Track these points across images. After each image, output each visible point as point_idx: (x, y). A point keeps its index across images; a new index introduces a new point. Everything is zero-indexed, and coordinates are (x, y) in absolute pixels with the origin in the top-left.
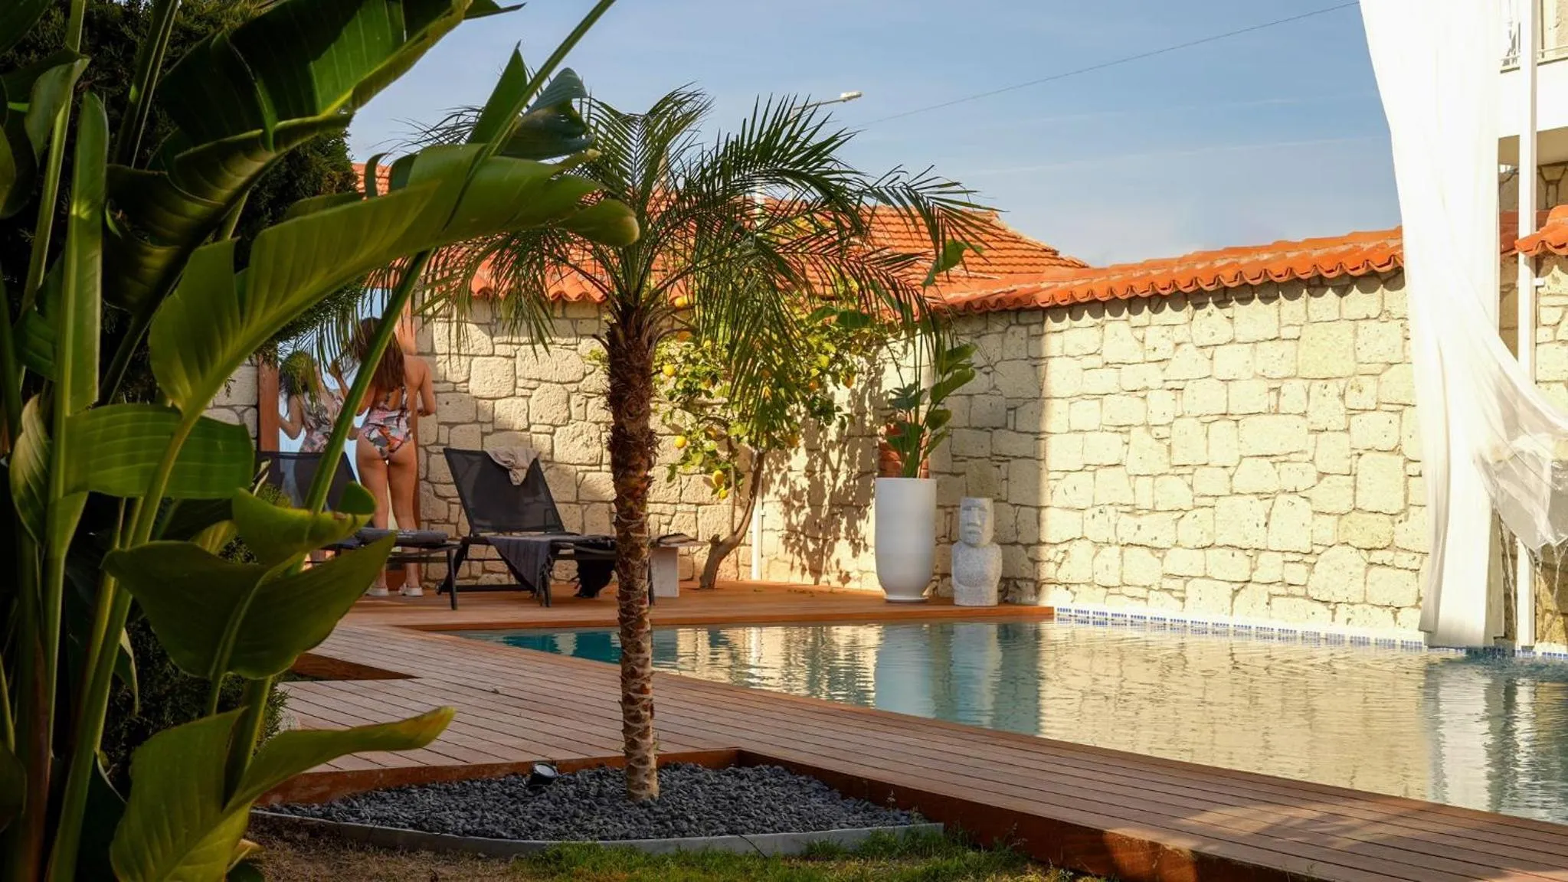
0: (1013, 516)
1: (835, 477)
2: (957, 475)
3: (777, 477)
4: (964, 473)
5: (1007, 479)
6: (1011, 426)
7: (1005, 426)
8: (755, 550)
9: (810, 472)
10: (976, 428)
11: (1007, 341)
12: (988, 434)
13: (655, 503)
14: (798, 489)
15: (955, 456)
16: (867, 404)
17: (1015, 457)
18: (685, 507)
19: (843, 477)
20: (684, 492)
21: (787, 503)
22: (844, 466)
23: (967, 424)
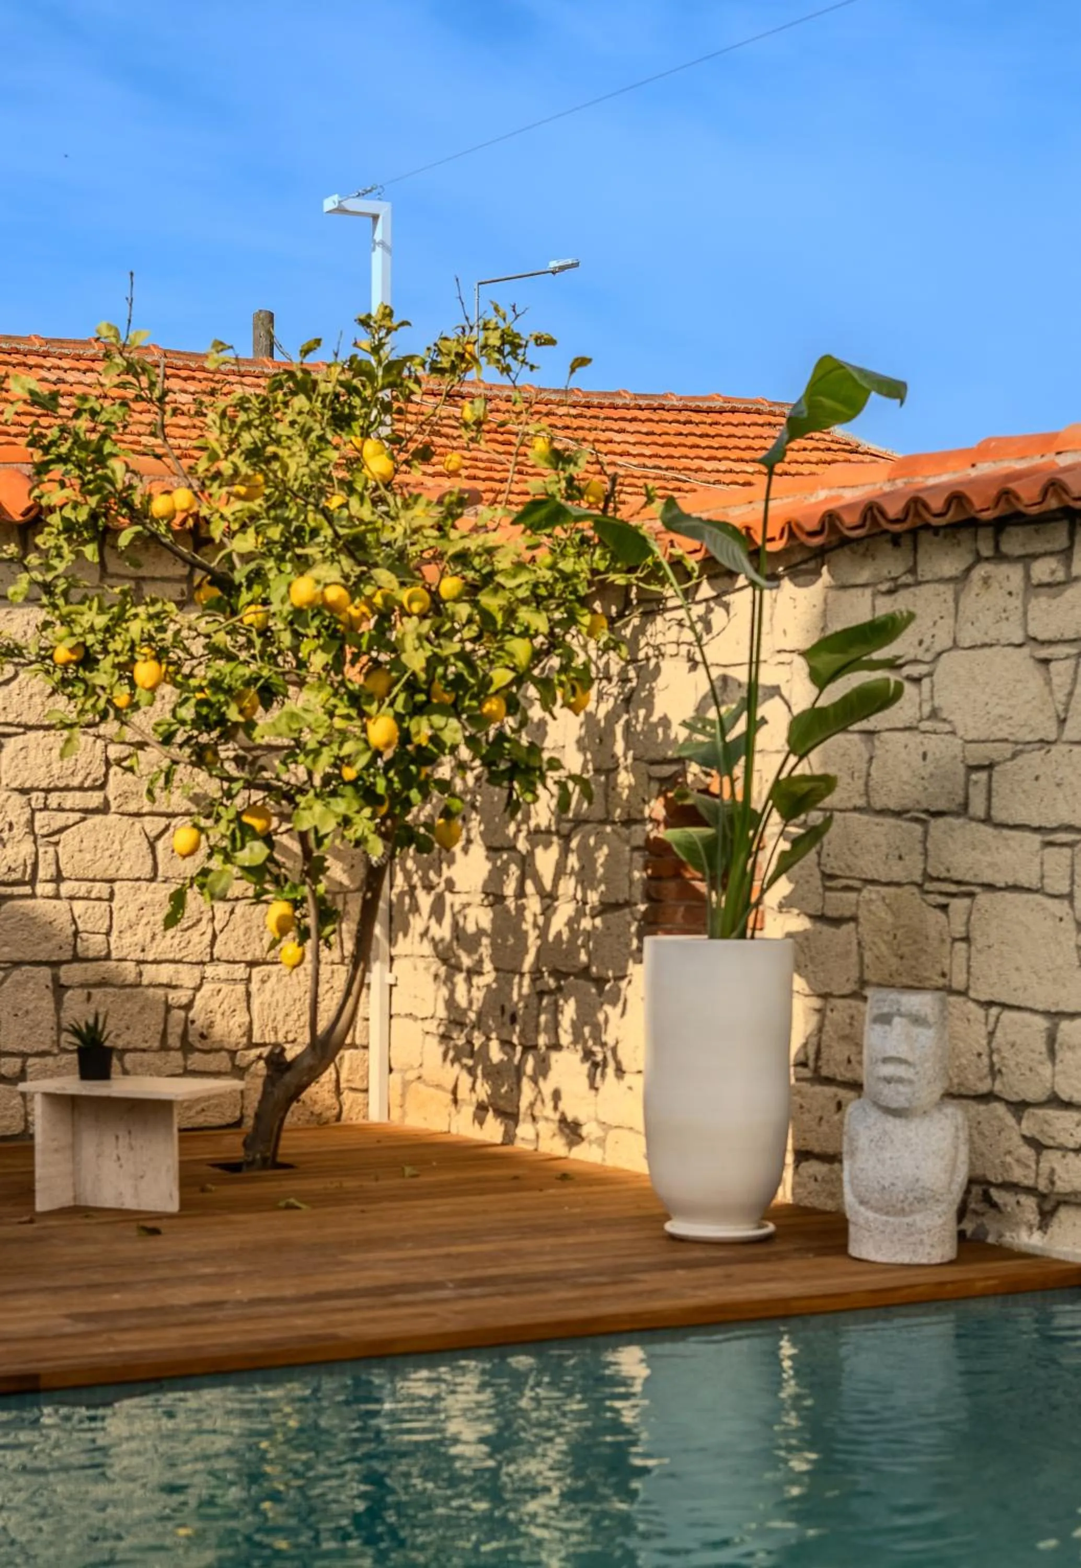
0: (983, 1031)
1: (548, 911)
2: (837, 922)
3: (425, 900)
4: (854, 919)
5: (966, 939)
6: (978, 807)
7: (963, 810)
8: (375, 1057)
9: (494, 897)
10: (883, 812)
11: (965, 601)
12: (918, 828)
13: (156, 962)
14: (471, 928)
15: (832, 877)
16: (619, 747)
17: (990, 887)
18: (222, 970)
19: (564, 911)
20: (221, 938)
21: (445, 956)
22: (568, 886)
23: (861, 802)
